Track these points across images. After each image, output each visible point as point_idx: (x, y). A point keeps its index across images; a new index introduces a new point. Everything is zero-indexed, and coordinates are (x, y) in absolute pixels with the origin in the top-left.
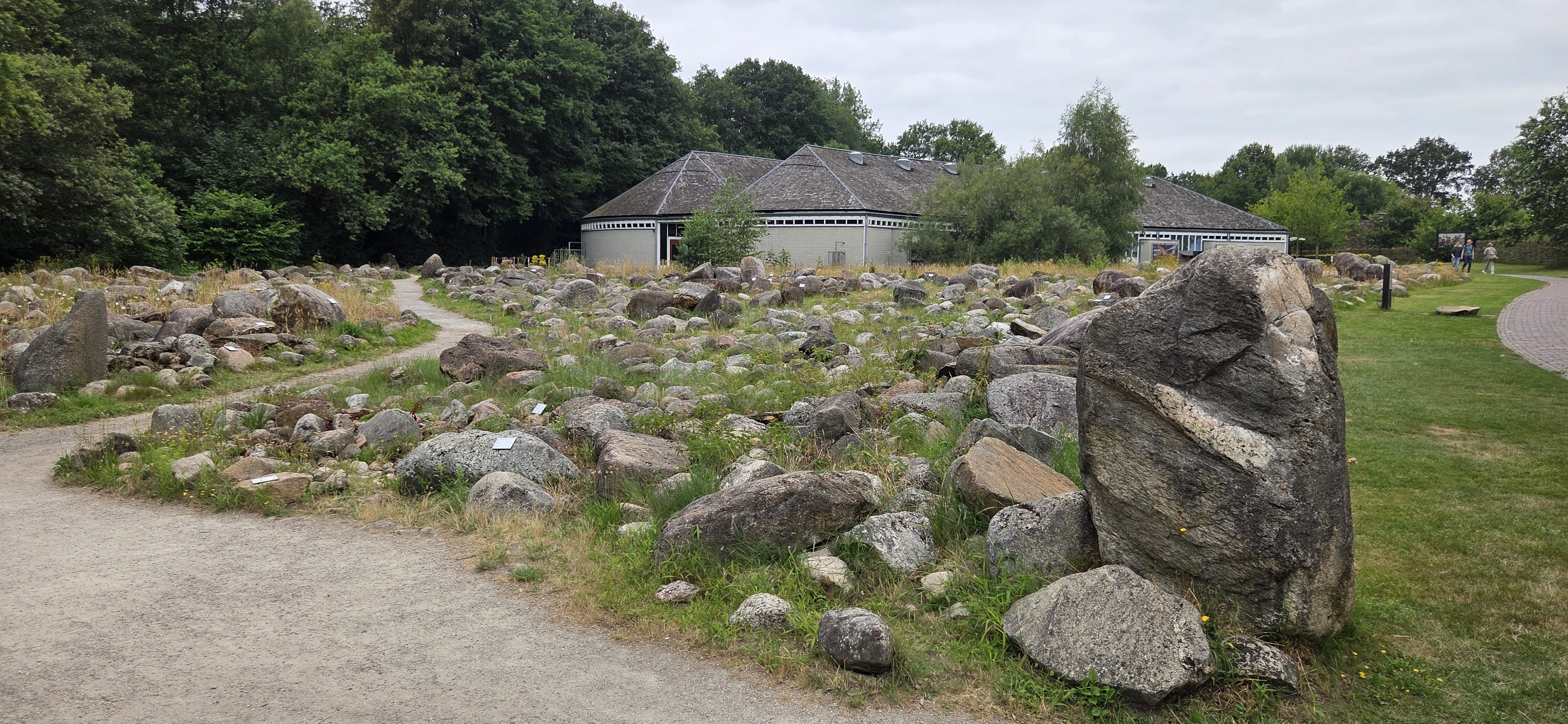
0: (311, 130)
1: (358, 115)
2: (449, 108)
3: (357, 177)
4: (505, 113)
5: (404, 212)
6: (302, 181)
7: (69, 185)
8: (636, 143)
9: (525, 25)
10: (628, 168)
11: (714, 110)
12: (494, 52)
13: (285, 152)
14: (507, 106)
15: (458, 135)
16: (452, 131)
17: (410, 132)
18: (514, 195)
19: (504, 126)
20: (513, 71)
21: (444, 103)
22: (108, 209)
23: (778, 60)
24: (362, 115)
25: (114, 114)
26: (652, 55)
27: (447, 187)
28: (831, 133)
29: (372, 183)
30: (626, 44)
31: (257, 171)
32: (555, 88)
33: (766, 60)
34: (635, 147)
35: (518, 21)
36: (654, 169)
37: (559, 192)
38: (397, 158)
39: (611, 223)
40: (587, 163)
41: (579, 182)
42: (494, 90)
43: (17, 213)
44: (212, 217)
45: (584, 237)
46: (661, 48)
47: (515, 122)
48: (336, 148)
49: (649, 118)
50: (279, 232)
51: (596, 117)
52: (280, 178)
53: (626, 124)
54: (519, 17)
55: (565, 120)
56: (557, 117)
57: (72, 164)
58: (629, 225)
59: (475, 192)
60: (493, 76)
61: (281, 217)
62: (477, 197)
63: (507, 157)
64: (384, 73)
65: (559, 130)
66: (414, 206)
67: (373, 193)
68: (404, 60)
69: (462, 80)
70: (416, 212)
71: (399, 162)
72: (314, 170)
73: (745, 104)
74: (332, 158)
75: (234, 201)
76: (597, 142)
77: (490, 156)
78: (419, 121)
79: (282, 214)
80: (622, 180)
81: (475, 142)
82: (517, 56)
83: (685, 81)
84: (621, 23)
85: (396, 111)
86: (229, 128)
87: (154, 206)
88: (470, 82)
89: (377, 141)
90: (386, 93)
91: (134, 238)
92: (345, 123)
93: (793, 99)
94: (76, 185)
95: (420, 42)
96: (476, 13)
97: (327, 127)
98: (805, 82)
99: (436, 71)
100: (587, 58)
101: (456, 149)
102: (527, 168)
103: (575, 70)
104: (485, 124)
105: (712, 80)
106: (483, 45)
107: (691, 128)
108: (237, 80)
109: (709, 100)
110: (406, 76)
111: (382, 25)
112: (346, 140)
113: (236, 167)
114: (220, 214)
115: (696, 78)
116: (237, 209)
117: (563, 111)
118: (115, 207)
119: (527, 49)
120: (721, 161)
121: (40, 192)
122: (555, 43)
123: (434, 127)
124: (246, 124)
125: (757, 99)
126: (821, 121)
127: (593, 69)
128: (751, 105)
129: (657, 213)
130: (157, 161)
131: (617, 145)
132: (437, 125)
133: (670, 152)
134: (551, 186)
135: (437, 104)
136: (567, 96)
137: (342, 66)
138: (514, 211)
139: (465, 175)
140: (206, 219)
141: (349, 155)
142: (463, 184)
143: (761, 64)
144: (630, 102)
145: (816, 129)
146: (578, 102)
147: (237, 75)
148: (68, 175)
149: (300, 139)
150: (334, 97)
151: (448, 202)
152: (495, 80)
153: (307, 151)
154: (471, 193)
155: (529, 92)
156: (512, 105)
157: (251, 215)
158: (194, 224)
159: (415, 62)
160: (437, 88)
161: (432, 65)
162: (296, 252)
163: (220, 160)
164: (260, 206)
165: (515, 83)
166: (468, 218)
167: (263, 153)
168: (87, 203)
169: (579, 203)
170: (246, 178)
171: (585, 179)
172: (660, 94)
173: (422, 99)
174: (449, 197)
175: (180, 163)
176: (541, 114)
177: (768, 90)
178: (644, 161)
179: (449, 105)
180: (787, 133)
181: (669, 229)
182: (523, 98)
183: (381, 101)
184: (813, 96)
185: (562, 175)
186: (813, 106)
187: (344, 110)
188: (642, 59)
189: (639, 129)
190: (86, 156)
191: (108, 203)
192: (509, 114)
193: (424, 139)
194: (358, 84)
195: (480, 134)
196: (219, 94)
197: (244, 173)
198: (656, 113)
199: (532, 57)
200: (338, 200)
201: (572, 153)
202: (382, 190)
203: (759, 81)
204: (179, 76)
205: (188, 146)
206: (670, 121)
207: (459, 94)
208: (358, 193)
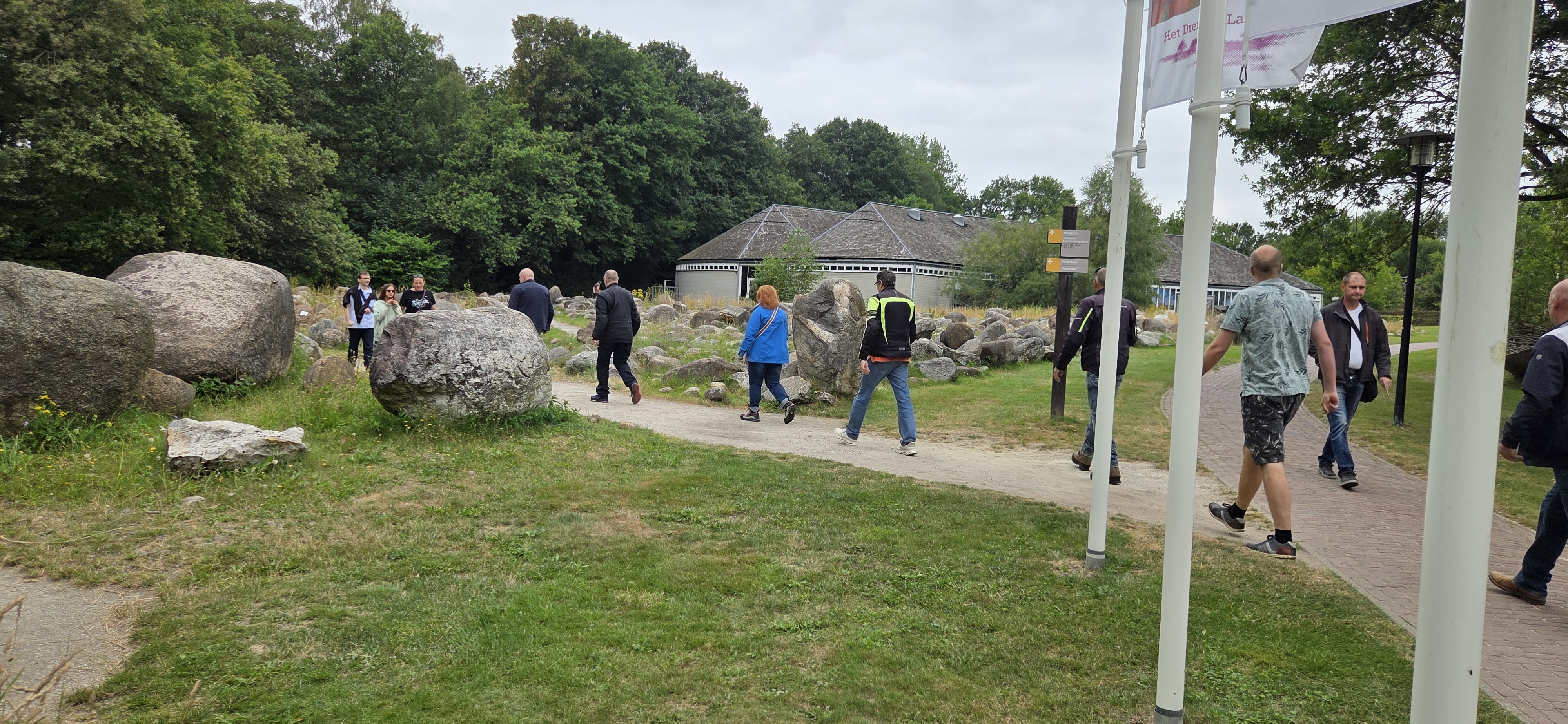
0: (461, 182)
1: (499, 171)
2: (571, 166)
3: (496, 222)
4: (616, 169)
5: (530, 251)
6: (454, 223)
7: (291, 224)
8: (728, 196)
9: (636, 96)
10: (719, 218)
11: (803, 166)
12: (610, 118)
13: (441, 200)
14: (618, 164)
15: (577, 188)
16: (572, 185)
17: (539, 185)
18: (621, 238)
19: (615, 181)
20: (625, 135)
21: (567, 161)
22: (317, 243)
23: (865, 119)
24: (503, 172)
25: (323, 171)
26: (745, 118)
27: (566, 232)
28: (912, 187)
29: (507, 227)
30: (723, 108)
31: (419, 215)
32: (659, 149)
33: (854, 119)
34: (726, 199)
35: (631, 92)
36: (742, 218)
37: (658, 237)
38: (528, 206)
39: (701, 265)
40: (683, 212)
41: (676, 229)
42: (608, 150)
43: (254, 244)
44: (385, 251)
45: (677, 276)
46: (756, 112)
47: (624, 177)
48: (481, 198)
49: (740, 173)
50: (434, 264)
51: (693, 172)
52: (436, 221)
53: (720, 179)
54: (632, 89)
55: (666, 175)
56: (659, 173)
57: (293, 208)
58: (716, 267)
59: (588, 235)
60: (608, 139)
61: (435, 252)
62: (589, 240)
63: (616, 206)
64: (521, 137)
65: (661, 184)
66: (539, 246)
67: (507, 234)
68: (537, 125)
69: (583, 142)
70: (540, 251)
71: (530, 209)
72: (463, 215)
73: (831, 159)
74: (478, 206)
75: (402, 239)
76: (694, 194)
77: (602, 205)
78: (546, 177)
79: (436, 251)
80: (713, 228)
81: (591, 194)
82: (629, 122)
83: (778, 138)
84: (720, 89)
85: (529, 168)
86: (398, 180)
87: (348, 242)
88: (589, 143)
89: (513, 192)
90: (522, 153)
91: (333, 265)
92: (488, 177)
93: (877, 155)
94: (295, 224)
95: (550, 110)
96: (597, 85)
97: (474, 180)
98: (888, 139)
99: (562, 136)
100: (687, 124)
101: (575, 200)
102: (633, 216)
103: (676, 134)
104: (599, 179)
105: (802, 138)
106: (602, 113)
107: (778, 183)
108: (406, 140)
109: (798, 156)
110: (538, 139)
111: (520, 96)
112: (489, 191)
113: (403, 212)
114: (391, 249)
115: (787, 135)
116: (404, 245)
117: (665, 168)
118: (320, 242)
119: (637, 116)
120: (798, 214)
121: (272, 229)
122: (662, 111)
123: (558, 182)
124: (410, 176)
125: (843, 155)
126: (902, 176)
127: (692, 133)
128: (837, 161)
129: (740, 257)
130: (344, 205)
131: (710, 196)
132: (561, 180)
133: (757, 203)
134: (652, 231)
135: (561, 162)
136: (669, 155)
137: (488, 131)
138: (620, 253)
139: (581, 222)
140: (380, 253)
141: (490, 203)
142: (579, 229)
143: (849, 122)
144: (724, 159)
145: (897, 183)
146: (677, 160)
147: (407, 137)
148: (291, 217)
149: (452, 190)
150: (481, 156)
151: (566, 244)
152: (610, 142)
153: (458, 200)
154: (585, 237)
155: (636, 152)
156: (622, 163)
157: (413, 250)
158: (370, 256)
159: (546, 128)
160: (562, 149)
161: (559, 131)
162: (445, 281)
163: (391, 205)
164: (420, 243)
165: (626, 145)
166: (580, 257)
167: (424, 201)
168: (303, 238)
169: (674, 247)
170: (410, 220)
171: (681, 226)
172: (752, 152)
173: (550, 158)
174: (567, 239)
175: (359, 207)
176: (646, 171)
177: (855, 147)
178: (734, 211)
179: (571, 164)
180: (870, 187)
181: (747, 272)
182: (631, 158)
183: (518, 160)
184: (896, 152)
185: (661, 222)
186: (894, 162)
187: (488, 166)
188: (736, 122)
189: (731, 183)
190: (303, 202)
191: (316, 238)
192: (619, 170)
193: (549, 191)
194: (500, 146)
195: (594, 187)
196: (392, 152)
197: (409, 216)
198: (746, 169)
199: (641, 122)
200: (480, 240)
201: (672, 203)
202: (515, 232)
203: (846, 138)
204: (361, 138)
205: (367, 194)
206: (758, 176)
207: (580, 154)
208: (496, 235)
